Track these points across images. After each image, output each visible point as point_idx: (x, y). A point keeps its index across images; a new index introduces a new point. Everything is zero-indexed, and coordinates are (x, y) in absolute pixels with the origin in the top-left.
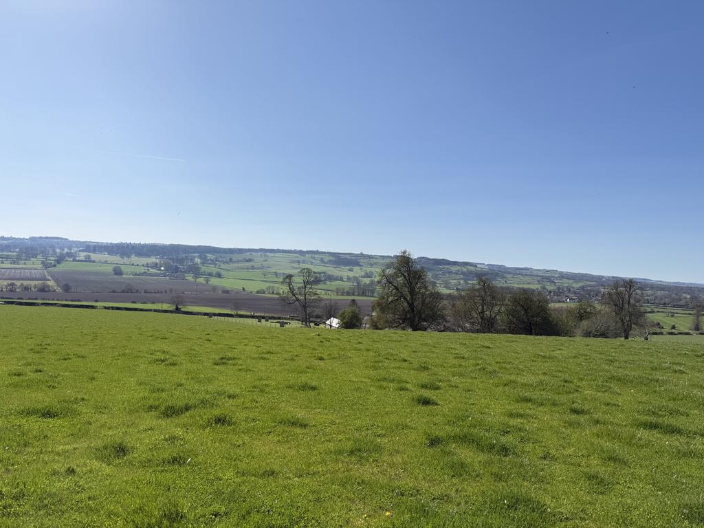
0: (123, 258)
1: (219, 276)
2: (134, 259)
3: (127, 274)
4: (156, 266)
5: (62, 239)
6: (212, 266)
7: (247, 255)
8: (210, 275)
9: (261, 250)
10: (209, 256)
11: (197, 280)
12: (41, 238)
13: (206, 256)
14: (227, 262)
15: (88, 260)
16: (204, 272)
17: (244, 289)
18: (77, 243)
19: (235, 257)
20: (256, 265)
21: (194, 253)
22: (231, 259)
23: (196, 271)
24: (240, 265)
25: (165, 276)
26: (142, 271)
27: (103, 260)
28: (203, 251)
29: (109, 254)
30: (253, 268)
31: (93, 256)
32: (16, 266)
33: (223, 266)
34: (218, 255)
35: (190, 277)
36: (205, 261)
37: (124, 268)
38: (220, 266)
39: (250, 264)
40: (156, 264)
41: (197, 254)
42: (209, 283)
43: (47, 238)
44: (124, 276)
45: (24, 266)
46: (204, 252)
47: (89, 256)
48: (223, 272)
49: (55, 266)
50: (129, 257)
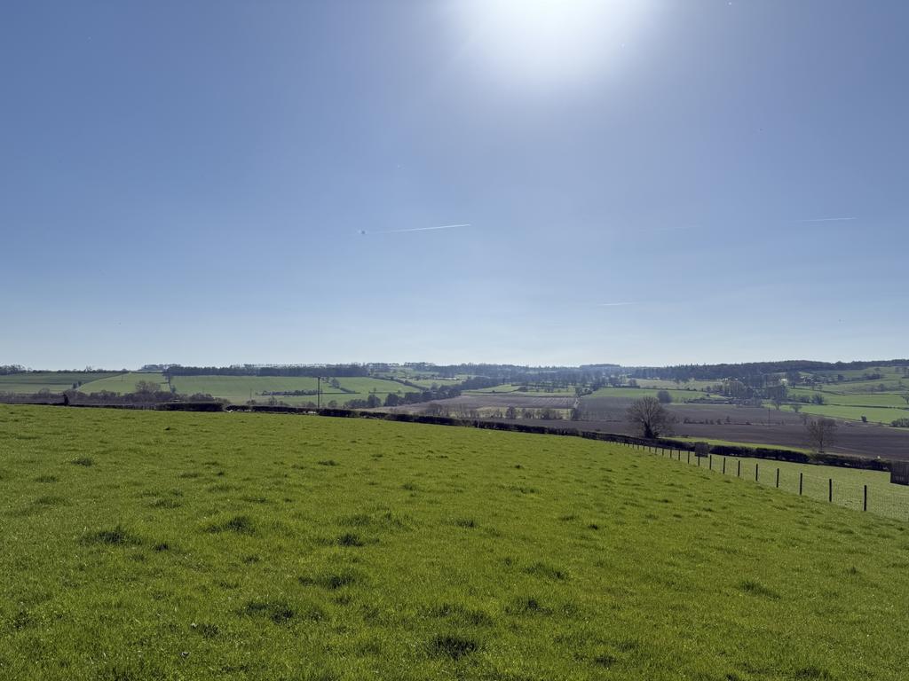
0: (678, 383)
1: (819, 401)
2: (692, 383)
3: (677, 401)
4: (719, 390)
5: (613, 365)
6: (808, 387)
7: (871, 371)
8: (805, 400)
9: (896, 362)
10: (803, 375)
11: (780, 407)
12: (591, 366)
13: (798, 376)
14: (834, 382)
15: (634, 386)
16: (794, 396)
17: (864, 419)
18: (627, 370)
19: (847, 374)
20: (887, 384)
21: (779, 371)
22: (840, 378)
23: (779, 395)
24: (856, 385)
25: (730, 403)
26: (699, 397)
27: (651, 386)
28: (794, 369)
29: (661, 379)
30: (882, 388)
31: (639, 382)
32: (550, 394)
33: (826, 387)
34: (818, 372)
35: (768, 405)
36: (795, 380)
37: (673, 395)
38: (821, 387)
39: (877, 383)
40: (721, 387)
41: (784, 373)
42: (799, 411)
43: (597, 365)
44: (672, 404)
45: (557, 394)
46: (796, 369)
47: (634, 381)
48: (825, 397)
49: (590, 393)
50: (686, 380)
